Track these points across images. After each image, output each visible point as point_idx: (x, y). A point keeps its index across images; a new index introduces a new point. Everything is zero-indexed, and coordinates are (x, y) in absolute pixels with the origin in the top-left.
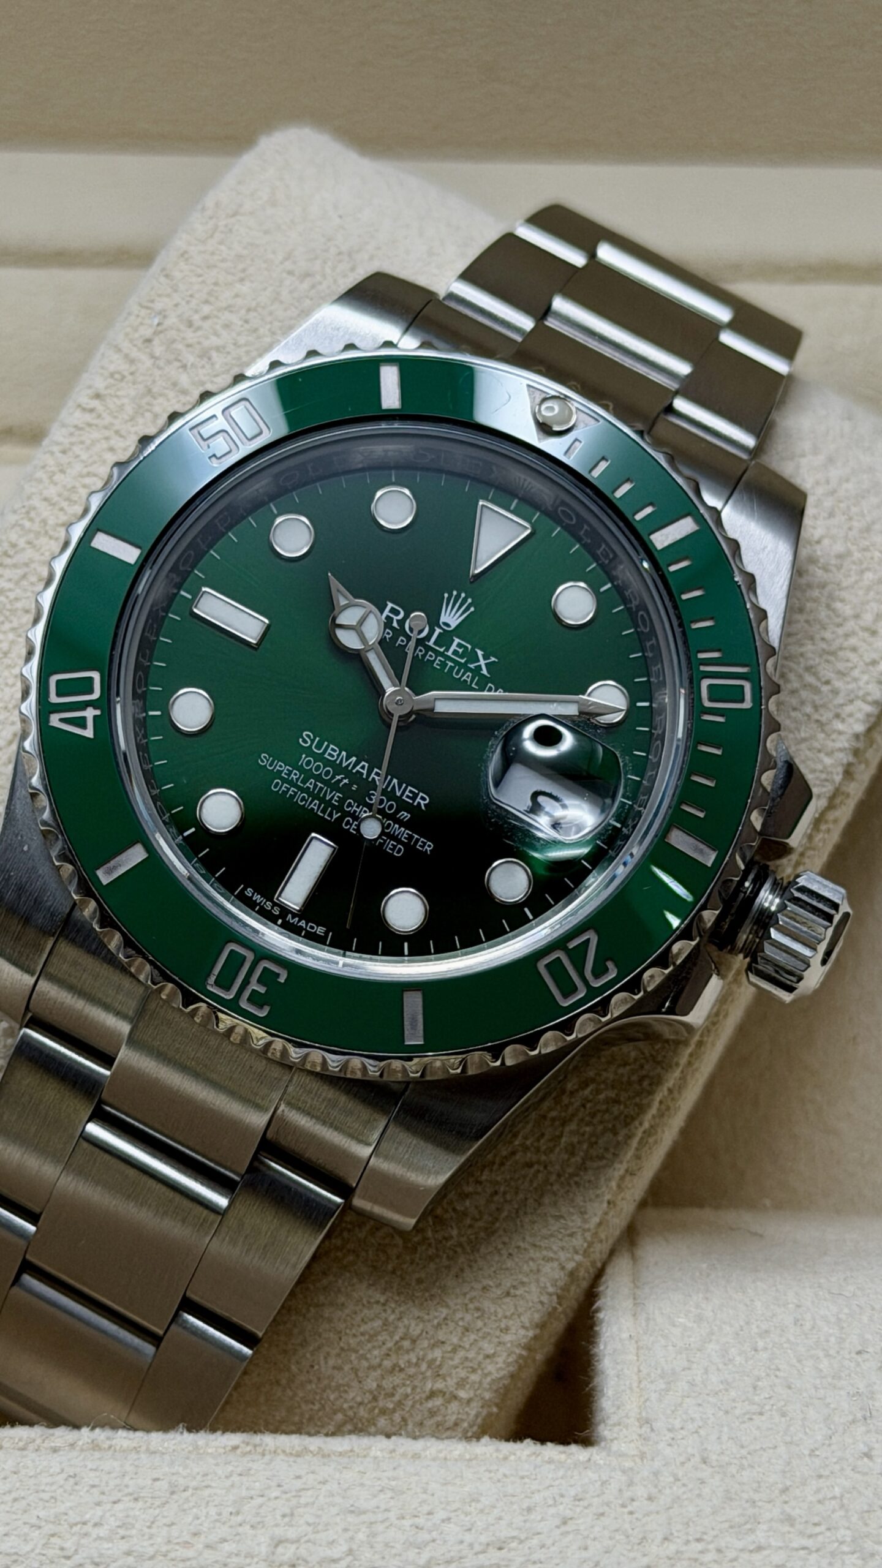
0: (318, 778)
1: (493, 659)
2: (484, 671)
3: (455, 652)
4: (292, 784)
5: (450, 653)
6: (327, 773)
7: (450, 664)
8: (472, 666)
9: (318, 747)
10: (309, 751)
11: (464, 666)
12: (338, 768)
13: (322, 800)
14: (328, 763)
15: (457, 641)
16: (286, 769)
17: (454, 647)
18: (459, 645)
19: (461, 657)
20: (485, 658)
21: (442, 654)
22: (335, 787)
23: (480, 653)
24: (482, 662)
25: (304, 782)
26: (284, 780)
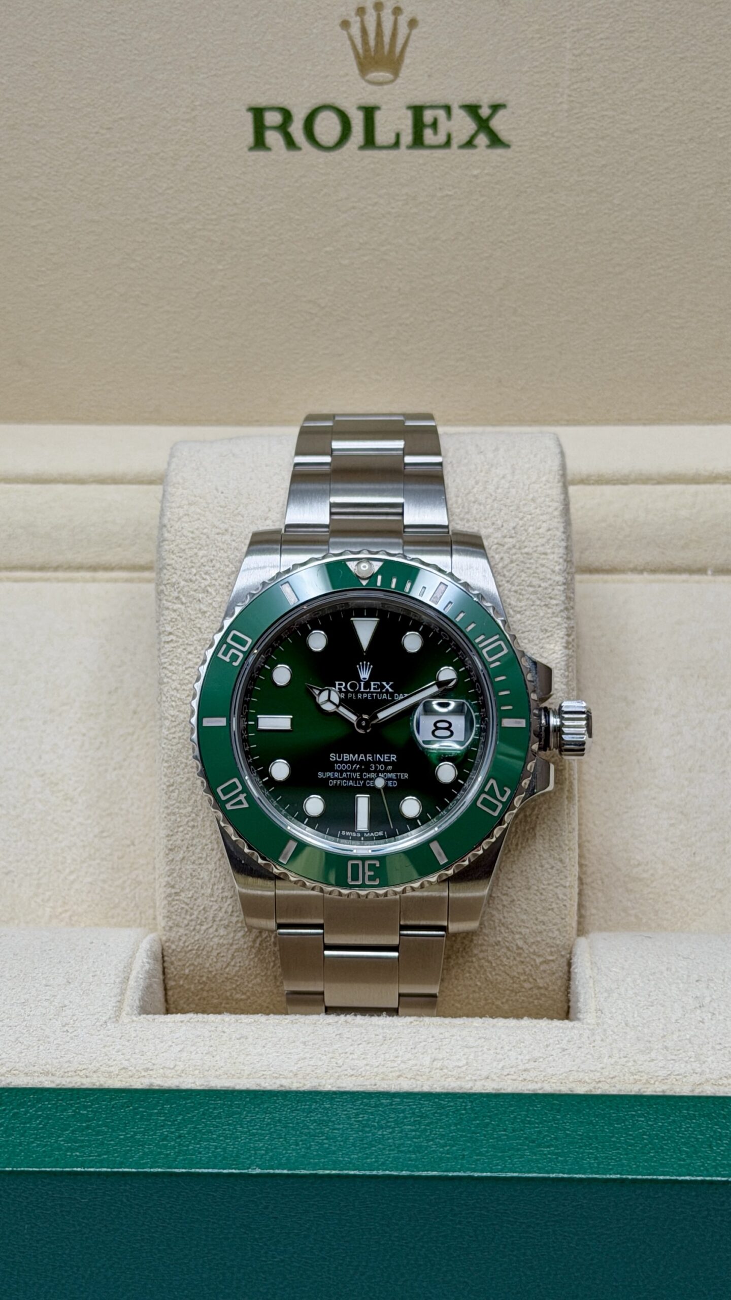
0: (346, 771)
1: (391, 683)
2: (390, 690)
3: (374, 689)
4: (337, 779)
5: (372, 690)
6: (349, 767)
7: (374, 694)
8: (384, 691)
9: (339, 758)
10: (336, 762)
11: (379, 693)
12: (352, 763)
13: (353, 779)
14: (346, 763)
15: (372, 683)
16: (331, 774)
17: (372, 686)
18: (374, 685)
19: (378, 689)
20: (388, 684)
21: (369, 692)
22: (355, 771)
23: (384, 683)
24: (387, 687)
25: (341, 775)
26: (333, 779)
